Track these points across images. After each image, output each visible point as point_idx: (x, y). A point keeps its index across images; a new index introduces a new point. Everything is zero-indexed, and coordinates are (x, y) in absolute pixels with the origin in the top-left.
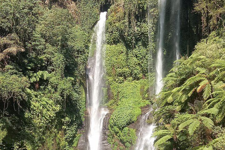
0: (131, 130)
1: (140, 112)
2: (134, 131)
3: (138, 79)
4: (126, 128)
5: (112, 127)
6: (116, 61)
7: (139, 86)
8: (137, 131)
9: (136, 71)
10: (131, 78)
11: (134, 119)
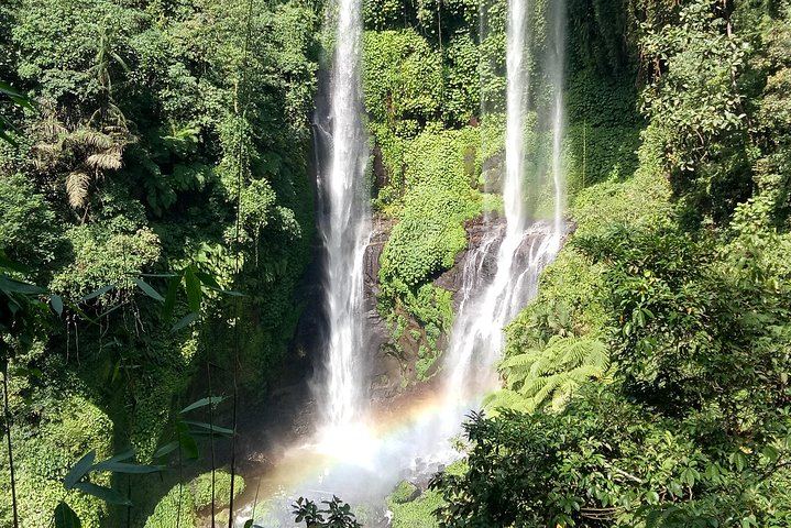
0: (439, 291)
1: (463, 241)
2: (448, 294)
3: (458, 126)
4: (427, 287)
5: (389, 279)
6: (396, 77)
7: (461, 145)
8: (456, 297)
9: (451, 106)
10: (440, 124)
11: (448, 261)
